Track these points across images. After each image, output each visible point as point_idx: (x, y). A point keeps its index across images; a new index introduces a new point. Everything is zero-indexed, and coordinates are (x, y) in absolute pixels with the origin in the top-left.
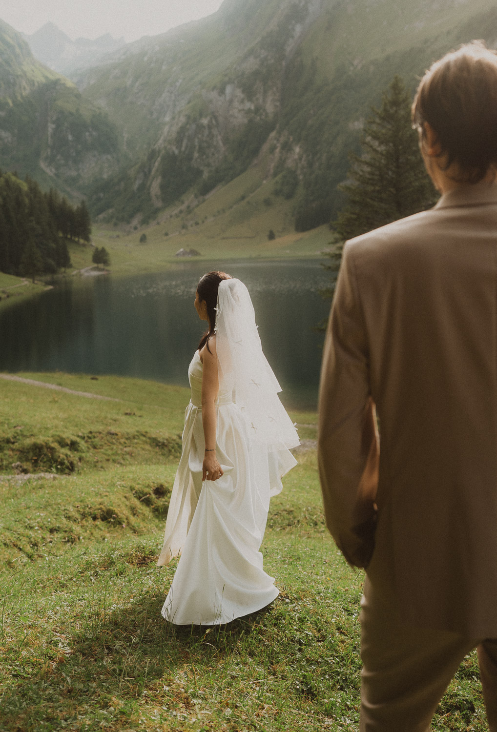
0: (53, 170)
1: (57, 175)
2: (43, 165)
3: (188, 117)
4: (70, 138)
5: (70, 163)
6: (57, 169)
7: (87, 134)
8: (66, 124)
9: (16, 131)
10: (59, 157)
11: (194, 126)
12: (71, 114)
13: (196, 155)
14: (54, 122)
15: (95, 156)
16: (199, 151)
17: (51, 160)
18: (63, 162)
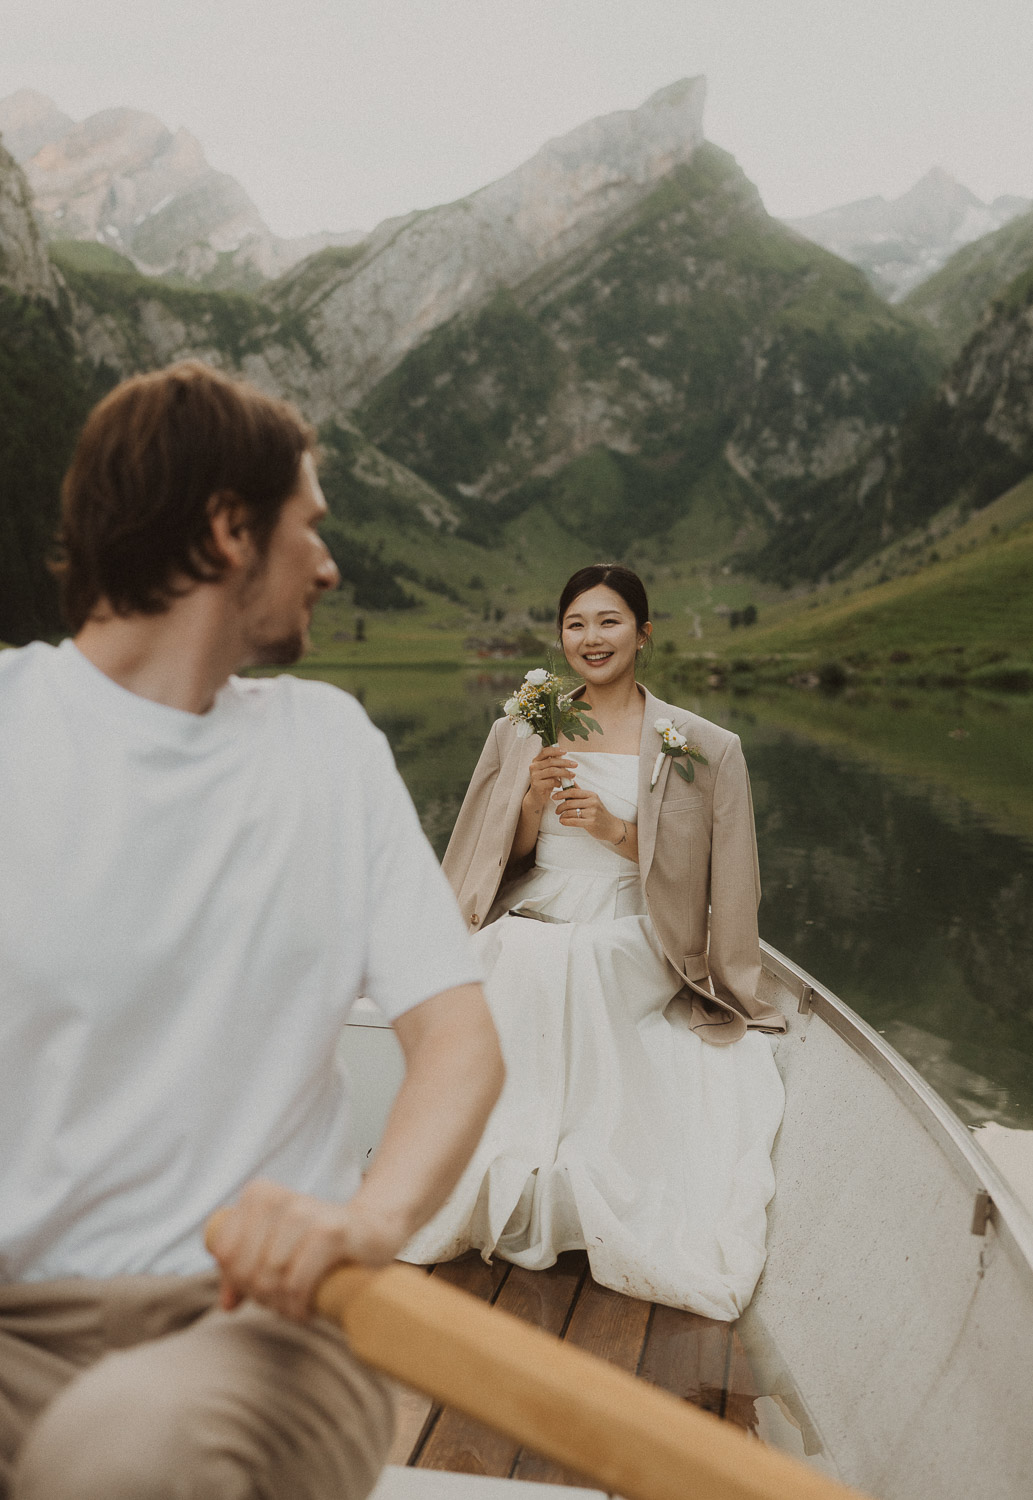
0: (752, 464)
1: (756, 476)
2: (731, 453)
3: (998, 307)
4: (798, 387)
5: (793, 445)
6: (759, 461)
7: (844, 379)
8: (792, 358)
9: (686, 378)
10: (766, 433)
11: (1009, 330)
12: (810, 334)
13: (1000, 404)
14: (765, 355)
15: (855, 430)
16: (1007, 396)
17: (749, 441)
18: (773, 444)
